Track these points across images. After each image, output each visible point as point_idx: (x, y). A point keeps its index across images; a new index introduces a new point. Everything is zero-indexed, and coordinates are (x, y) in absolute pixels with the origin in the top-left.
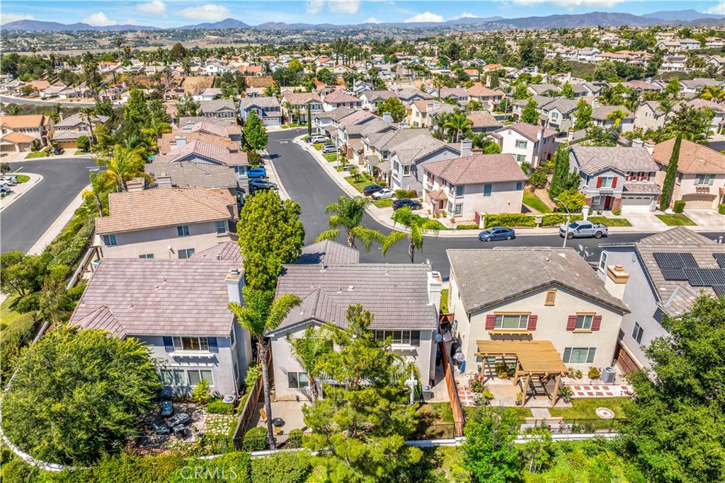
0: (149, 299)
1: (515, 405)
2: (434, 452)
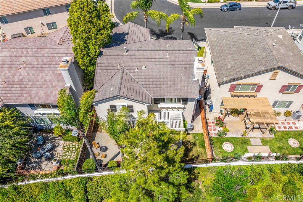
0: (16, 77)
1: (241, 136)
2: (193, 171)
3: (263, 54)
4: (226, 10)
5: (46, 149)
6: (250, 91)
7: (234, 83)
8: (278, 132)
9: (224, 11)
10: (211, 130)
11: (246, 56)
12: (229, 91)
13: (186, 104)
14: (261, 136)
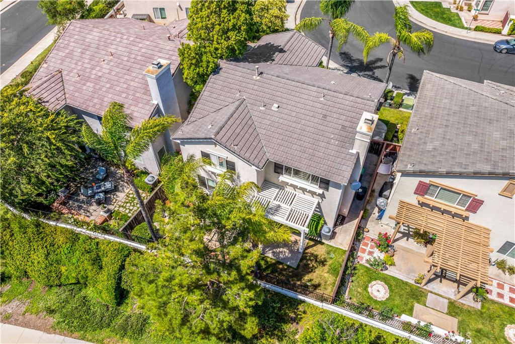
0: (94, 72)
1: (412, 282)
2: (297, 306)
3: (503, 143)
4: (504, 51)
5: (103, 189)
6: (455, 205)
7: (426, 180)
8: (493, 302)
9: (501, 52)
10: (364, 251)
11: (469, 138)
12: (415, 193)
13: (327, 189)
14: (453, 297)
